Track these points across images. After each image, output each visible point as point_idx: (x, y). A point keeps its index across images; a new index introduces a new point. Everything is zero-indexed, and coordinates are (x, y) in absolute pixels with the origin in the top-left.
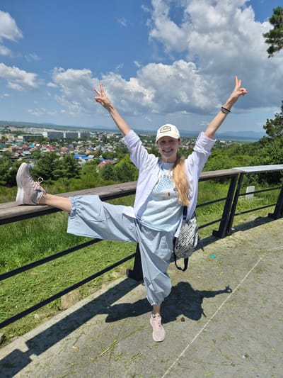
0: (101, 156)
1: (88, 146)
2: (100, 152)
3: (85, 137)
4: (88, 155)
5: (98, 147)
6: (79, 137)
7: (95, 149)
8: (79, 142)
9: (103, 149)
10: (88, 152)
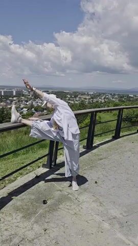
0: (33, 109)
1: (22, 101)
2: (32, 106)
3: (19, 94)
4: (22, 109)
5: (30, 102)
6: (14, 94)
7: (28, 103)
8: (15, 98)
9: (34, 103)
10: (22, 106)
